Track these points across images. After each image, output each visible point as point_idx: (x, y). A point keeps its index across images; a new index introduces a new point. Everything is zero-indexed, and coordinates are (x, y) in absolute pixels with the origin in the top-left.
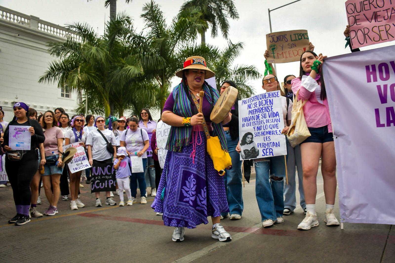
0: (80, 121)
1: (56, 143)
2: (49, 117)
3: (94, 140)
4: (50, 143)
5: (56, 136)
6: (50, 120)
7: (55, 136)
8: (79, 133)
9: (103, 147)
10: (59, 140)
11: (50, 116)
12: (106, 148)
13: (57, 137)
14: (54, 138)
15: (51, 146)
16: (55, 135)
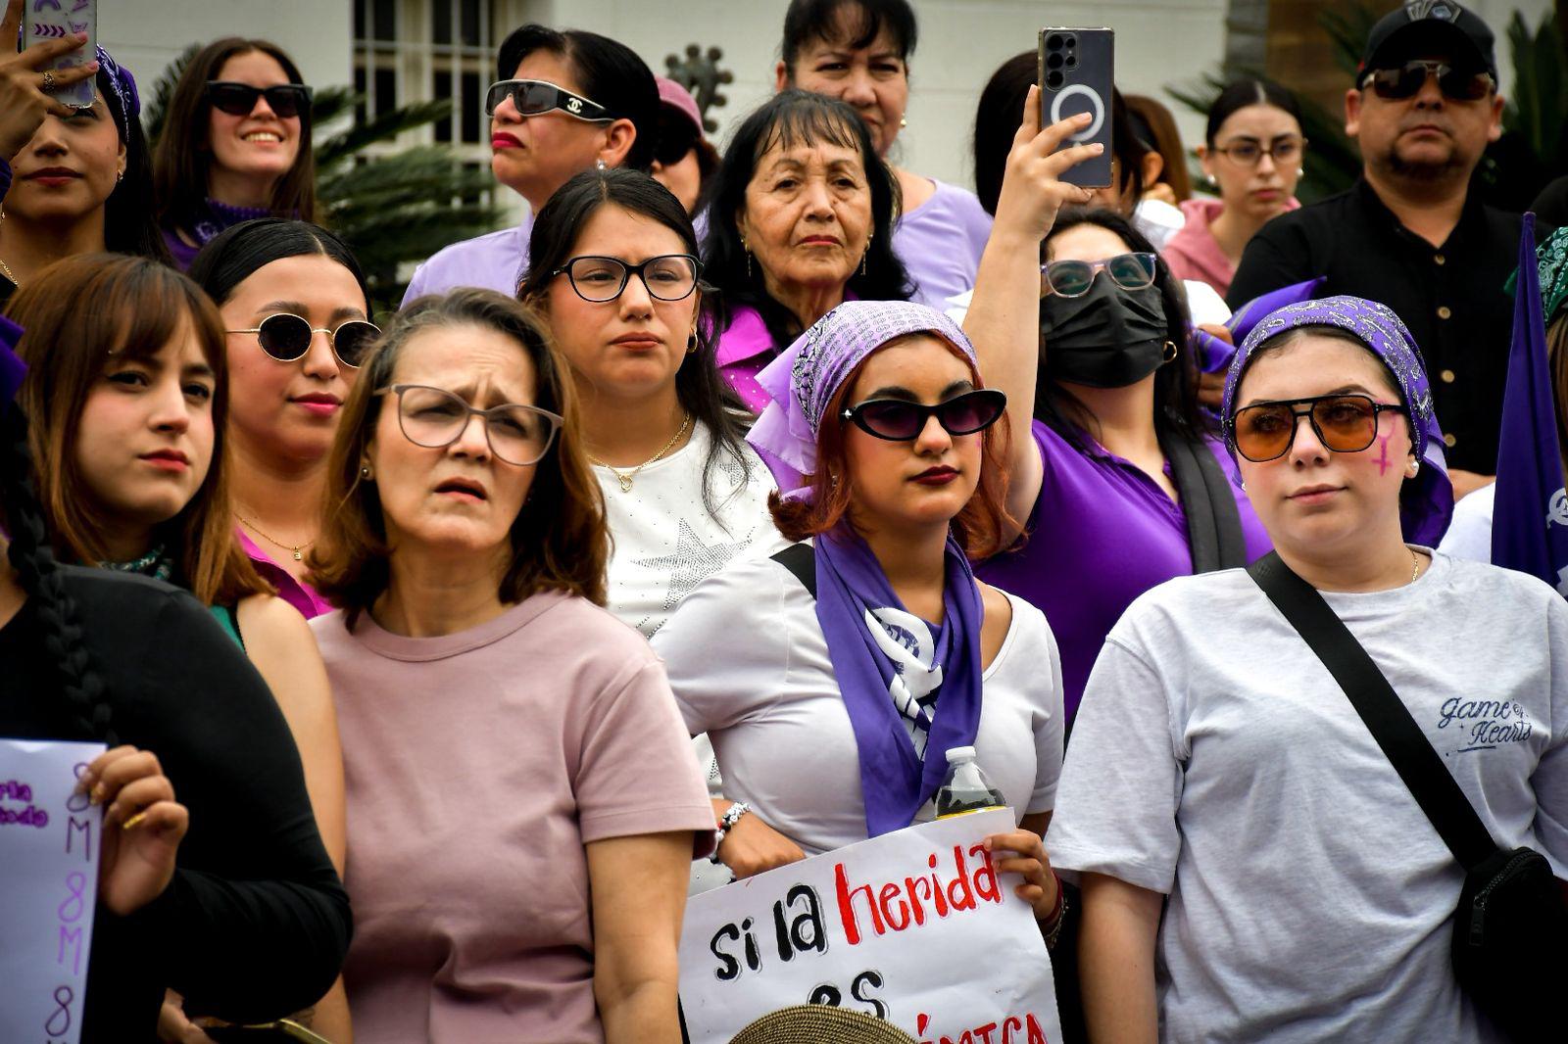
0: (934, 432)
1: (568, 919)
2: (475, 434)
3: (1195, 792)
4: (455, 928)
5: (562, 793)
6: (480, 476)
7: (543, 802)
8: (925, 639)
9: (1384, 935)
10: (613, 864)
11: (501, 418)
12: (1440, 945)
13: (575, 816)
14: (530, 837)
15: (471, 979)
16: (542, 777)
